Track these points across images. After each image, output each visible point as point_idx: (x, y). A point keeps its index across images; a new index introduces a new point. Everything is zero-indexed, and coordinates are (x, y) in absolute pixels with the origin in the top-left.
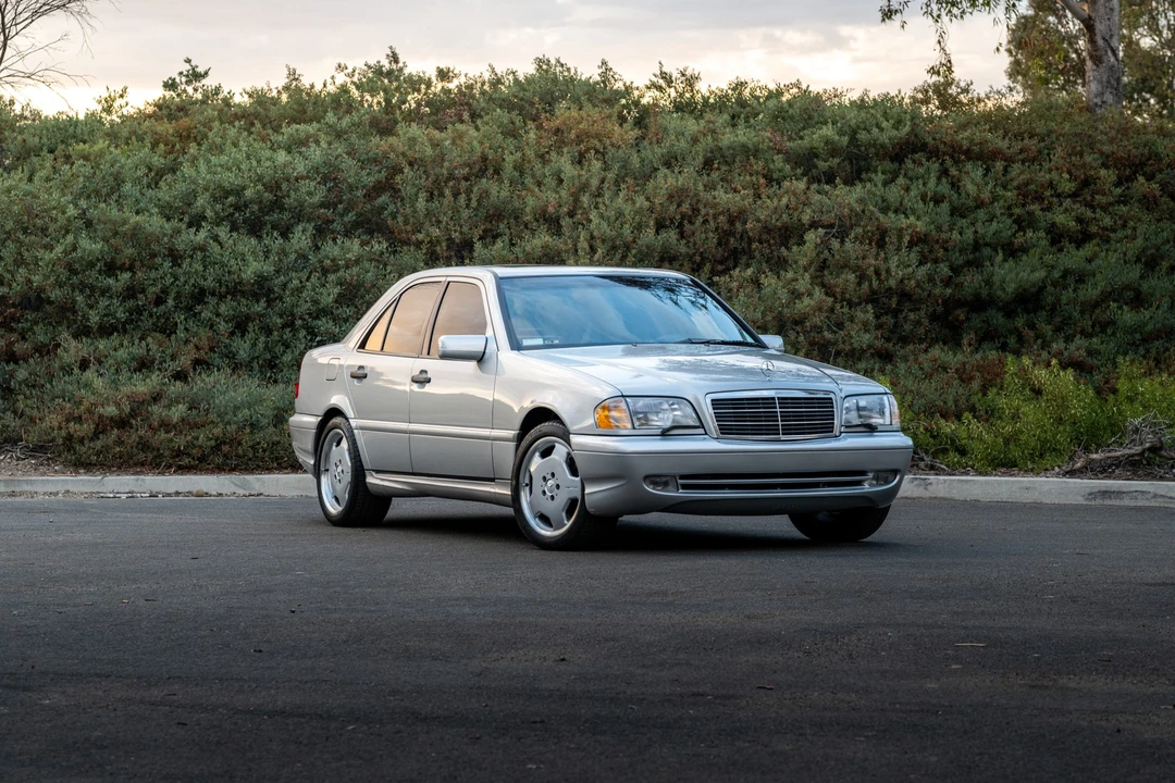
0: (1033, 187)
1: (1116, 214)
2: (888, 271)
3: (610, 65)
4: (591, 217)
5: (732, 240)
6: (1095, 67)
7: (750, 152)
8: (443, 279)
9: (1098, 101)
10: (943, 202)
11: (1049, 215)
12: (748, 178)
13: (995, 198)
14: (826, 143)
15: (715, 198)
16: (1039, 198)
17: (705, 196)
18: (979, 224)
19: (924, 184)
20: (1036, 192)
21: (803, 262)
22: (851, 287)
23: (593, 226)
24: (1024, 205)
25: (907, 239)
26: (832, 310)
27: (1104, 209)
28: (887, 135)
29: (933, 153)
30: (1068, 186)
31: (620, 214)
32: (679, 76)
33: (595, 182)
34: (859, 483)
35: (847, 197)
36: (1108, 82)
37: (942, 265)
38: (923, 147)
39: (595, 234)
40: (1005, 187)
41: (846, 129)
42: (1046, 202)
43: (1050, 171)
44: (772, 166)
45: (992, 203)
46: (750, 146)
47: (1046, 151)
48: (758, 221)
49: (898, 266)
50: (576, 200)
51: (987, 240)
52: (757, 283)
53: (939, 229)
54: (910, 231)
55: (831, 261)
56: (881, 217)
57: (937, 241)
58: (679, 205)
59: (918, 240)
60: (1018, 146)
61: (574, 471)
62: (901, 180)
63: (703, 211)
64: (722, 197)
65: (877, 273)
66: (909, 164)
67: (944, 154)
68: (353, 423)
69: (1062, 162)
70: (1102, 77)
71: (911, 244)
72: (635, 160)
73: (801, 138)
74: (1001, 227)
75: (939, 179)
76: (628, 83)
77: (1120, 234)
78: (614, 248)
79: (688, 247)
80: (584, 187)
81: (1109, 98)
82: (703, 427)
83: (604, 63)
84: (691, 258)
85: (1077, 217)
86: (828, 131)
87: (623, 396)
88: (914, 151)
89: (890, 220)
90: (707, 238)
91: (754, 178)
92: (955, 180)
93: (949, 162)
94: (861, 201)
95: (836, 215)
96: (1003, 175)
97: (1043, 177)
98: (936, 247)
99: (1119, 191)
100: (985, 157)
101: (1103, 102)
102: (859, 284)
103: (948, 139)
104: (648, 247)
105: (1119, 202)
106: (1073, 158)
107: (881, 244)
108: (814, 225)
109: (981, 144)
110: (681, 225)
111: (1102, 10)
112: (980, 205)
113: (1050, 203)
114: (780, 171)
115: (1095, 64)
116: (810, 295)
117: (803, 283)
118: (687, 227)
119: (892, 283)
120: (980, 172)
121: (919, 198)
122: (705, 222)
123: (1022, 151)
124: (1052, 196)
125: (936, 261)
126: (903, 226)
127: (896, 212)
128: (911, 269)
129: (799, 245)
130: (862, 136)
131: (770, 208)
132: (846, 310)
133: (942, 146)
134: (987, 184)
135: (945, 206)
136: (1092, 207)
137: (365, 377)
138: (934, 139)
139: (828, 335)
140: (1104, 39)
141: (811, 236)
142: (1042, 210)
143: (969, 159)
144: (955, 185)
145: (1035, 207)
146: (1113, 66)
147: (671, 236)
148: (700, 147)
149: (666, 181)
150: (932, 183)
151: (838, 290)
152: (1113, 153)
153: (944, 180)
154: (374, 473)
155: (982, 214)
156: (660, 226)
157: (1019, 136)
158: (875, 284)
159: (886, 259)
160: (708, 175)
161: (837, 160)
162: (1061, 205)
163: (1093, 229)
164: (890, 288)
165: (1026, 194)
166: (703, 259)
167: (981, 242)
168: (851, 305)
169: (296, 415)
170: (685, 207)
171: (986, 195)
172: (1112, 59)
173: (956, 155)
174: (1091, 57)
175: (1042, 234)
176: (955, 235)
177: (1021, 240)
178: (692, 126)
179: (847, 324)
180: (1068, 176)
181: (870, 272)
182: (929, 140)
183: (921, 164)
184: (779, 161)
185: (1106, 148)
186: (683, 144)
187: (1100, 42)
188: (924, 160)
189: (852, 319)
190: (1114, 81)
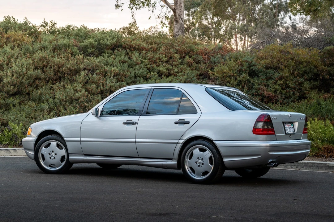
0: (154, 59)
1: (179, 68)
2: (106, 84)
3: (27, 19)
4: (13, 65)
5: (59, 73)
6: (176, 24)
7: (67, 46)
9: (177, 34)
10: (125, 63)
11: (159, 67)
12: (66, 54)
13: (142, 62)
14: (90, 44)
15: (54, 60)
16: (156, 62)
17: (51, 59)
18: (136, 70)
19: (120, 57)
20: (155, 60)
21: (80, 80)
22: (94, 89)
23: (13, 68)
24: (151, 64)
25: (113, 74)
26: (88, 96)
27: (176, 66)
28: (110, 42)
29: (124, 48)
30: (165, 59)
31: (23, 65)
32: (50, 23)
33: (16, 54)
35: (95, 61)
36: (180, 28)
37: (123, 82)
38: (121, 46)
39: (14, 71)
40: (145, 59)
41: (97, 40)
42: (158, 63)
43: (160, 54)
44: (73, 51)
45: (141, 64)
46: (67, 44)
47: (159, 48)
48: (67, 67)
49: (109, 83)
50: (10, 60)
51: (139, 75)
52: (64, 87)
53: (124, 71)
54: (114, 72)
55: (89, 81)
56: (105, 67)
57: (123, 75)
58: (43, 62)
59: (117, 75)
60: (150, 46)
62: (113, 56)
63: (50, 64)
64: (56, 60)
65: (103, 85)
66: (116, 51)
67: (128, 48)
69: (163, 51)
70: (178, 27)
71: (114, 76)
72: (31, 48)
73: (83, 42)
74: (144, 71)
75: (125, 56)
76: (34, 25)
77: (180, 74)
78: (20, 75)
79: (45, 75)
80: (13, 56)
81: (180, 33)
83: (26, 18)
84: (45, 79)
85: (167, 69)
86: (91, 40)
88: (119, 47)
89: (108, 68)
90: (51, 73)
91: (68, 54)
92: (130, 56)
93: (129, 51)
94: (100, 62)
95: (91, 66)
96: (145, 55)
97: (157, 56)
98: (123, 77)
99: (180, 61)
100: (140, 50)
101: (178, 34)
102: (97, 88)
103: (128, 44)
104: (30, 75)
105: (180, 64)
106: (167, 50)
107: (105, 76)
108: (85, 69)
109: (138, 45)
110: (43, 69)
111: (178, 7)
112: (137, 64)
113: (159, 64)
114: (76, 52)
115: (176, 23)
116: (81, 91)
117: (79, 87)
118: (45, 69)
119: (107, 88)
120: (138, 54)
121: (118, 62)
122: (51, 68)
123: (151, 48)
124: (160, 62)
125: (122, 81)
126: (112, 70)
127: (111, 66)
128: (113, 84)
129: (79, 75)
130: (102, 42)
131: (71, 64)
132: (92, 96)
133: (127, 46)
134: (139, 58)
135: (126, 65)
136: (172, 66)
138: (124, 43)
139: (86, 104)
140: (179, 15)
141: (83, 73)
142: (156, 66)
143: (135, 50)
144: (130, 58)
145: (154, 65)
146: (181, 24)
147: (39, 72)
148: (52, 45)
149: (40, 54)
150: (123, 57)
151: (90, 90)
152: (179, 49)
153: (127, 56)
155: (137, 67)
156: (36, 68)
157: (151, 43)
158: (102, 88)
159: (106, 80)
160: (53, 53)
161: (94, 49)
162: (162, 65)
163: (172, 72)
164: (107, 89)
165: (151, 61)
166: (49, 79)
167: (137, 75)
168: (94, 94)
170: (45, 63)
171: (139, 61)
172: (181, 21)
173: (131, 49)
174: (175, 21)
175: (156, 73)
176: (128, 73)
177: (149, 75)
178: (51, 38)
179: (92, 100)
180: (165, 56)
181: (101, 84)
182: (123, 44)
183: (120, 51)
184: (75, 49)
185: (177, 48)
186: (47, 43)
187: (178, 16)
188: (121, 50)
189: (94, 99)
190: (181, 28)
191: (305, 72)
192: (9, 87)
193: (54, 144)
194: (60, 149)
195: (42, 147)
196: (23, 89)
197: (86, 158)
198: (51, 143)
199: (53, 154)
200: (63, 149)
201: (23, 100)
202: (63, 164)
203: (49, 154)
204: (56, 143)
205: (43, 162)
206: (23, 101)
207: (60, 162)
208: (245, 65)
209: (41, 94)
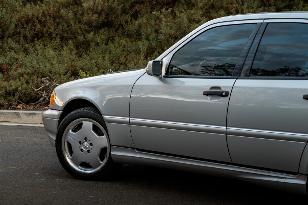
192: (90, 15)
193: (88, 124)
194: (99, 135)
195: (69, 130)
196: (113, 19)
197: (139, 156)
198: (84, 122)
199: (86, 144)
200: (103, 135)
201: (114, 35)
202: (103, 163)
203: (80, 142)
204: (92, 123)
205: (70, 157)
206: (114, 37)
207: (99, 158)
209: (140, 26)
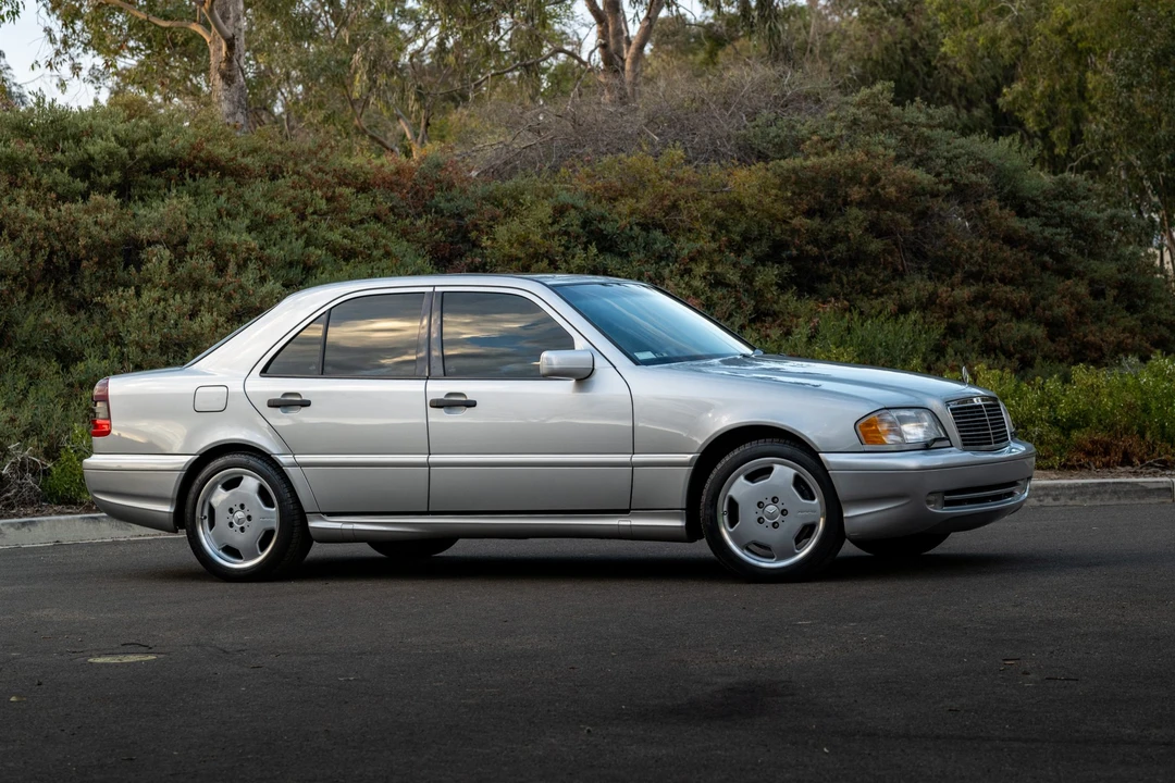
6: (226, 87)
8: (431, 289)
10: (235, 218)
14: (110, 156)
16: (303, 215)
20: (300, 209)
30: (322, 204)
34: (1011, 494)
36: (239, 102)
41: (119, 137)
54: (242, 247)
59: (249, 257)
61: (807, 494)
68: (284, 459)
70: (233, 97)
82: (949, 439)
87: (886, 408)
103: (203, 154)
108: (152, 242)
109: (232, 160)
113: (312, 220)
115: (227, 83)
126: (234, 242)
130: (142, 148)
136: (350, 225)
137: (309, 405)
140: (237, 59)
143: (224, 175)
146: (243, 87)
154: (325, 517)
158: (237, 302)
161: (117, 174)
162: (320, 223)
169: (94, 456)
172: (242, 80)
174: (224, 76)
180: (321, 193)
184: (64, 175)
187: (235, 62)
190: (244, 102)
191: (747, 238)
208: (573, 220)
